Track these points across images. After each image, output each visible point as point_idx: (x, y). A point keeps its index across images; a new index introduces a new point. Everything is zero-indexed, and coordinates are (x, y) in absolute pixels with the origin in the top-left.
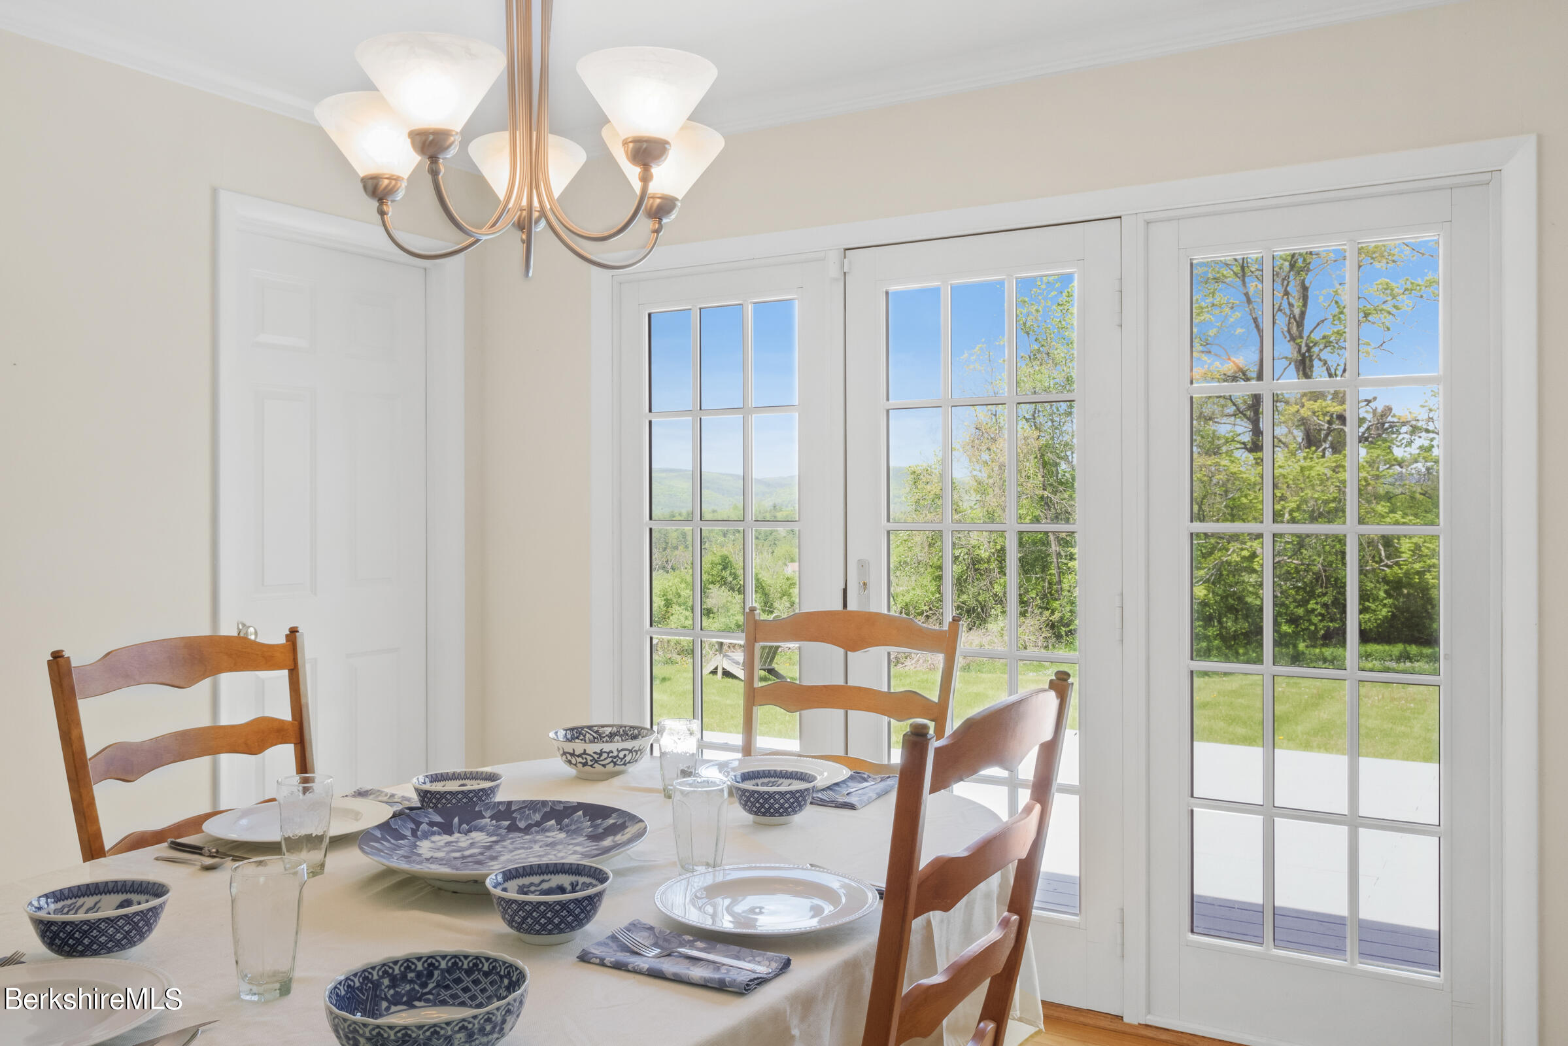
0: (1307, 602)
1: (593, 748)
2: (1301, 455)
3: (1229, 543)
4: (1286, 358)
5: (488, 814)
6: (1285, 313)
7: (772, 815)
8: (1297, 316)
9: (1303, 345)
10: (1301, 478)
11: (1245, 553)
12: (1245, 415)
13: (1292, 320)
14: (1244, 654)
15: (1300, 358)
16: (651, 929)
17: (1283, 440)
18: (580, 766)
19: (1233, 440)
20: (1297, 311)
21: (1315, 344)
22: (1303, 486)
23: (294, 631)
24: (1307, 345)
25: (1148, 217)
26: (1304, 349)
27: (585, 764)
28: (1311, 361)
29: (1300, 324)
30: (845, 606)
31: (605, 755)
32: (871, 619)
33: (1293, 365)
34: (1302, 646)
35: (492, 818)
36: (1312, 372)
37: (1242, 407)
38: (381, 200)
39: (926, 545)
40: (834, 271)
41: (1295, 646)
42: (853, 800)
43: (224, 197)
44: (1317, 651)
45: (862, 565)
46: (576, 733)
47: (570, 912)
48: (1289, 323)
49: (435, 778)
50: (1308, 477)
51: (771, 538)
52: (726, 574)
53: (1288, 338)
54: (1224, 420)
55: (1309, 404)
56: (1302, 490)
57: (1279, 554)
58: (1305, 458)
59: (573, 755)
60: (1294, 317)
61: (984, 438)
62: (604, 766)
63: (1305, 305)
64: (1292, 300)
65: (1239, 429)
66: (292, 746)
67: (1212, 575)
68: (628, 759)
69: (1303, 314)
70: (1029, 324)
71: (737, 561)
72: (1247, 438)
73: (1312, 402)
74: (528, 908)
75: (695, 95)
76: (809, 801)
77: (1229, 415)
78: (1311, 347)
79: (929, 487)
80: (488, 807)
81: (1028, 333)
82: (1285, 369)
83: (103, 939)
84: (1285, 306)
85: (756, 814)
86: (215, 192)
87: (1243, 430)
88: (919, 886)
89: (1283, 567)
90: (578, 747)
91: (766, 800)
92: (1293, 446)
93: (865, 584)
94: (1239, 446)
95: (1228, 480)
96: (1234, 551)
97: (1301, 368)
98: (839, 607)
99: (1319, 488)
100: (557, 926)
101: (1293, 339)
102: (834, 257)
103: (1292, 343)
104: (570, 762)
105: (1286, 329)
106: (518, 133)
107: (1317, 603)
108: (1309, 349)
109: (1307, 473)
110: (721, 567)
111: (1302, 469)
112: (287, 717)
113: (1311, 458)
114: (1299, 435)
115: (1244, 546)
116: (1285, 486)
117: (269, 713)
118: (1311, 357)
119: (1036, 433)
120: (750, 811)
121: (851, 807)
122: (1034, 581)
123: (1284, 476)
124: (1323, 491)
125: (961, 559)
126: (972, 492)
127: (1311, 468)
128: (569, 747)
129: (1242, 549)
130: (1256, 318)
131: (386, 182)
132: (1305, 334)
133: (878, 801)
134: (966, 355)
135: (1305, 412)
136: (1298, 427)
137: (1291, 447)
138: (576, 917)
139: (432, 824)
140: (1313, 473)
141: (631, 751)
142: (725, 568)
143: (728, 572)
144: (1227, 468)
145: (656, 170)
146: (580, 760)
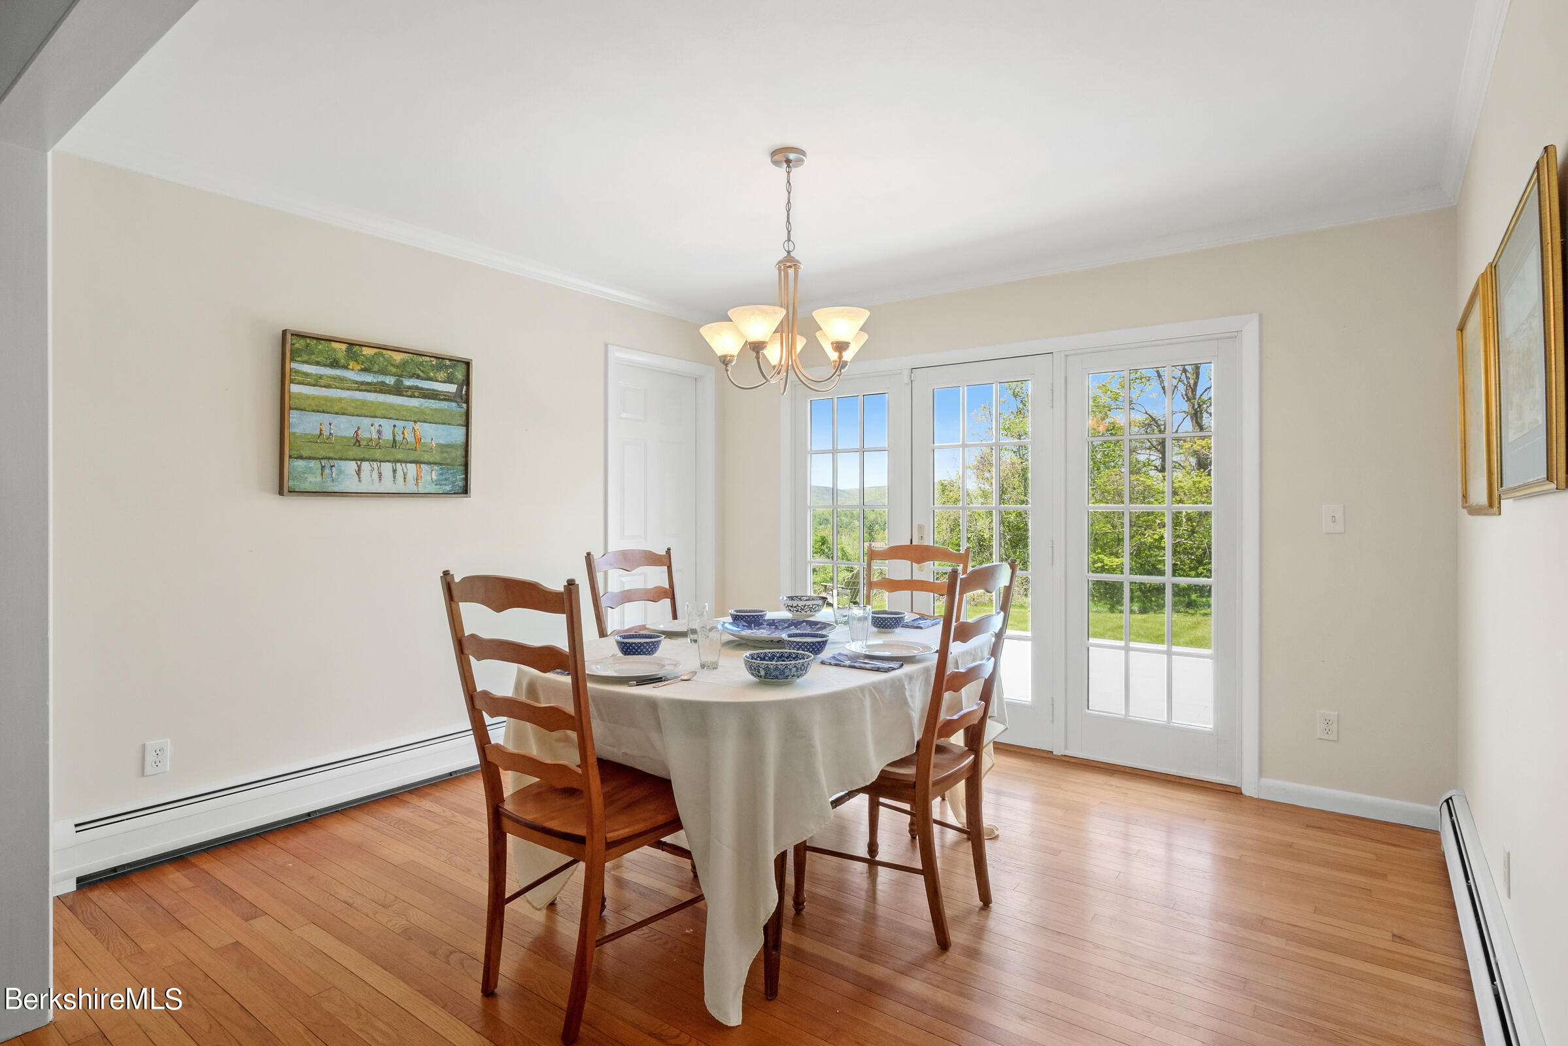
0: (1198, 568)
1: (801, 603)
2: (1194, 473)
3: (1145, 530)
4: (1184, 412)
5: (765, 623)
6: (1184, 383)
7: (886, 628)
8: (1192, 385)
9: (1196, 403)
10: (1194, 489)
11: (1156, 537)
12: (1156, 449)
13: (1188, 388)
14: (1155, 601)
15: (1193, 412)
16: (846, 655)
17: (1182, 464)
18: (795, 612)
19: (1149, 465)
20: (1192, 382)
21: (1204, 403)
22: (1194, 493)
23: (669, 549)
24: (1198, 403)
25: (1066, 353)
26: (1196, 406)
27: (797, 611)
28: (1201, 413)
29: (1194, 390)
30: (911, 543)
31: (806, 607)
32: (927, 549)
33: (1189, 416)
34: (1194, 597)
35: (767, 625)
36: (1202, 421)
37: (1155, 443)
38: (726, 365)
39: (949, 530)
40: (906, 380)
41: (1189, 597)
42: (921, 625)
43: (610, 347)
44: (1204, 599)
45: (920, 527)
46: (791, 598)
47: (816, 647)
48: (1187, 389)
49: (737, 611)
50: (1198, 488)
51: (850, 527)
52: (824, 547)
53: (1186, 399)
54: (1143, 451)
55: (1199, 442)
56: (1194, 496)
57: (1178, 536)
58: (1197, 476)
59: (792, 607)
60: (1190, 386)
61: (984, 464)
62: (806, 612)
63: (1197, 377)
64: (1188, 375)
65: (1153, 458)
66: (669, 600)
67: (1135, 550)
68: (816, 609)
69: (1196, 384)
70: (1016, 390)
71: (830, 539)
72: (1158, 463)
73: (1201, 441)
74: (800, 644)
75: (861, 323)
76: (901, 625)
77: (1146, 448)
78: (1201, 405)
79: (951, 494)
80: (765, 620)
81: (1016, 397)
82: (1184, 419)
83: (645, 650)
84: (1183, 377)
85: (879, 627)
86: (606, 345)
87: (1155, 457)
88: (948, 681)
89: (1182, 545)
90: (795, 603)
91: (884, 621)
92: (1188, 468)
93: (922, 537)
94: (1153, 468)
95: (1145, 490)
96: (1149, 536)
97: (1195, 418)
98: (909, 544)
99: (1205, 495)
100: (813, 645)
101: (1189, 400)
102: (906, 373)
103: (1188, 402)
104: (790, 610)
105: (1184, 393)
106: (784, 334)
107: (1204, 569)
108: (1200, 406)
109: (1197, 485)
110: (821, 543)
111: (1194, 483)
112: (667, 586)
113: (1201, 476)
114: (1193, 461)
115: (1155, 532)
116: (1182, 494)
117: (663, 586)
118: (1201, 411)
119: (1020, 460)
120: (876, 627)
121: (921, 628)
122: (1018, 553)
123: (1182, 487)
124: (1207, 497)
125: (972, 539)
126: (979, 497)
127: (1200, 482)
128: (790, 603)
129: (1154, 534)
130: (1164, 387)
131: (729, 358)
132: (1198, 396)
133: (932, 627)
134: (976, 411)
135: (1196, 447)
136: (1192, 456)
137: (1187, 469)
138: (818, 649)
139: (743, 626)
140: (1201, 485)
141: (818, 605)
142: (823, 544)
143: (825, 546)
144: (1144, 482)
145: (844, 354)
146: (795, 609)
